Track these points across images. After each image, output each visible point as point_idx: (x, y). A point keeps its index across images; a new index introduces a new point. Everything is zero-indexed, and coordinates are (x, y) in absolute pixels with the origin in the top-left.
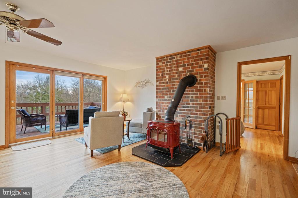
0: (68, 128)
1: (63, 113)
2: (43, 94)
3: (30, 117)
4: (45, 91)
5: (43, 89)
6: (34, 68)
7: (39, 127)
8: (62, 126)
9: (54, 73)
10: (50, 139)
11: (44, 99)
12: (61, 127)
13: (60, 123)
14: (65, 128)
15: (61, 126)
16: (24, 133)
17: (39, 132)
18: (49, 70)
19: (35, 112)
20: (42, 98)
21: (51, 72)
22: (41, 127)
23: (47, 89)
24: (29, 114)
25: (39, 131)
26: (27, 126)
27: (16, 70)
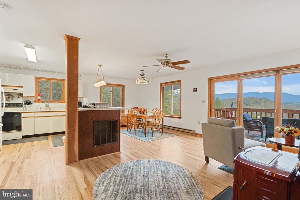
27: (214, 83)
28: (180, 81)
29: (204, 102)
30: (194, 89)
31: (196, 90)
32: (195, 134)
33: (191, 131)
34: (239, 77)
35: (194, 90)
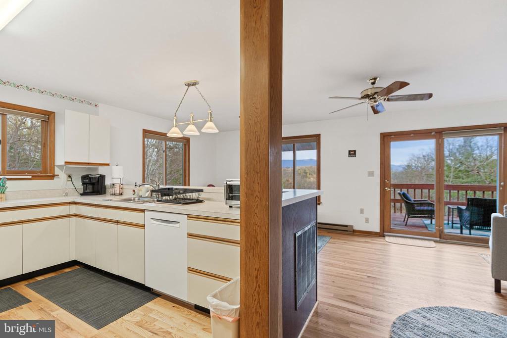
0: (473, 232)
1: (463, 204)
2: (456, 168)
3: (413, 203)
4: (461, 163)
5: (456, 159)
6: (412, 135)
7: (428, 221)
8: (463, 227)
9: (442, 137)
10: (435, 241)
11: (459, 178)
12: (462, 229)
13: (460, 221)
14: (468, 232)
15: (461, 227)
16: (406, 225)
17: (425, 229)
18: (433, 133)
19: (418, 198)
20: (453, 176)
21: (438, 135)
22: (431, 223)
23: (466, 158)
24: (412, 200)
25: (426, 227)
26: (409, 217)
27: (390, 142)
28: (318, 136)
29: (371, 174)
30: (350, 151)
31: (355, 154)
32: (354, 231)
33: (347, 226)
34: (439, 134)
35: (349, 154)
